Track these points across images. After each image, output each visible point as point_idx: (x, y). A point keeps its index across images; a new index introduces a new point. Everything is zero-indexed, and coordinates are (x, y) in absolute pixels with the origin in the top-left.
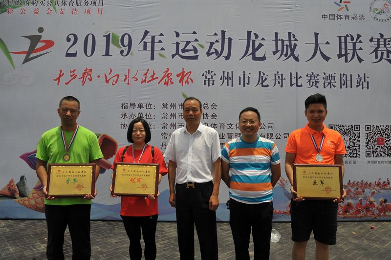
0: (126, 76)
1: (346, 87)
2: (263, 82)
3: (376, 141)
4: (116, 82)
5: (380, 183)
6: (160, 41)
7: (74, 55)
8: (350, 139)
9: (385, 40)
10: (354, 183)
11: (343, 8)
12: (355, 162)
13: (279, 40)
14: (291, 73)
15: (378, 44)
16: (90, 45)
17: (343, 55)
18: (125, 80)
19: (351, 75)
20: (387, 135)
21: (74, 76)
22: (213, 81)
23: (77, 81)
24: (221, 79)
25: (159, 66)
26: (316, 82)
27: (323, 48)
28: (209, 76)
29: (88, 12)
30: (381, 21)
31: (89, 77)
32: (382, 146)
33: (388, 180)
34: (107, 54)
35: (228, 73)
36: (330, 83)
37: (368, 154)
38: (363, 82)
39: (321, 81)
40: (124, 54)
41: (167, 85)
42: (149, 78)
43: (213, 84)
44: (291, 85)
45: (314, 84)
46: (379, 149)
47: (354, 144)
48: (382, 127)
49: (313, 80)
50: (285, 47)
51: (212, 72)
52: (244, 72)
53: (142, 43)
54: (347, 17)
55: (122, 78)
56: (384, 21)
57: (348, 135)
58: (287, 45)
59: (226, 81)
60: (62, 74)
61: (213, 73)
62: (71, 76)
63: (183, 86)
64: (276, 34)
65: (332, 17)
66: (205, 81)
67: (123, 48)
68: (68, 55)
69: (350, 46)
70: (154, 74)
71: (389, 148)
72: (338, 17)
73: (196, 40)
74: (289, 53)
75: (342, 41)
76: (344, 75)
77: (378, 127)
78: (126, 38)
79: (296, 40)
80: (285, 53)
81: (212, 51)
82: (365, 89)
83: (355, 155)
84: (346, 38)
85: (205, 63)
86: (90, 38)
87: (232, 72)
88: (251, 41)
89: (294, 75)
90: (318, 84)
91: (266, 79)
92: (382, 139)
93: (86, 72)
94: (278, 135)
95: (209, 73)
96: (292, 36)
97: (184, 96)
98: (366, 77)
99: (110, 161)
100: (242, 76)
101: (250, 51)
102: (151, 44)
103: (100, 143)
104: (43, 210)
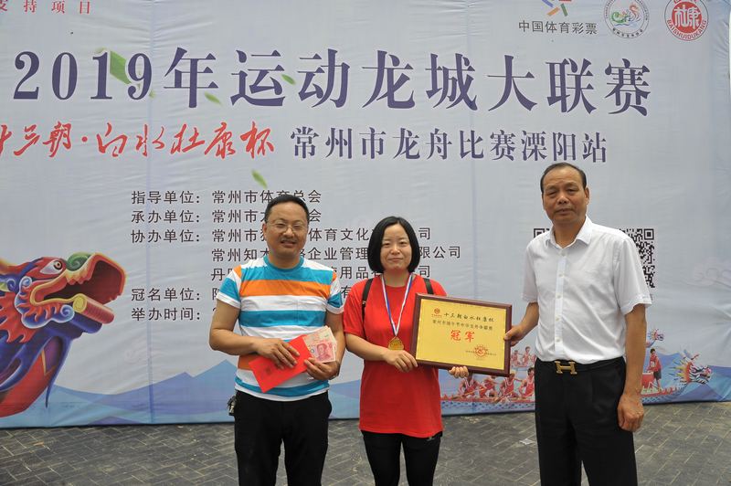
0: (140, 138)
2: (409, 148)
4: (120, 151)
6: (208, 70)
7: (33, 95)
9: (633, 72)
11: (557, 9)
13: (440, 69)
14: (462, 132)
15: (621, 79)
16: (65, 76)
17: (558, 99)
18: (138, 146)
19: (573, 136)
21: (33, 139)
22: (313, 147)
23: (41, 149)
24: (328, 144)
25: (205, 119)
26: (509, 148)
27: (521, 83)
28: (304, 139)
29: (60, 7)
30: (625, 36)
31: (64, 140)
34: (102, 94)
35: (341, 131)
36: (535, 151)
38: (594, 149)
39: (519, 147)
40: (137, 94)
41: (223, 157)
42: (186, 143)
43: (312, 154)
44: (463, 155)
45: (506, 153)
48: (630, 232)
49: (503, 145)
50: (450, 82)
51: (310, 130)
52: (373, 130)
53: (173, 73)
54: (564, 26)
55: (132, 141)
56: (630, 36)
58: (453, 79)
59: (337, 147)
60: (7, 133)
61: (311, 132)
62: (27, 138)
63: (253, 157)
64: (434, 57)
65: (538, 27)
66: (297, 147)
67: (134, 83)
68: (18, 95)
69: (570, 81)
70: (197, 134)
72: (549, 26)
73: (279, 68)
74: (458, 93)
75: (557, 71)
76: (560, 135)
78: (140, 63)
79: (471, 69)
80: (449, 93)
81: (311, 89)
82: (599, 161)
84: (562, 66)
85: (297, 112)
86: (65, 62)
87: (350, 130)
89: (467, 136)
90: (512, 153)
91: (414, 143)
93: (58, 131)
94: (439, 249)
95: (304, 133)
96: (463, 61)
97: (256, 176)
98: (601, 139)
99: (111, 307)
100: (369, 137)
101: (384, 89)
102: (189, 76)
103: (89, 271)
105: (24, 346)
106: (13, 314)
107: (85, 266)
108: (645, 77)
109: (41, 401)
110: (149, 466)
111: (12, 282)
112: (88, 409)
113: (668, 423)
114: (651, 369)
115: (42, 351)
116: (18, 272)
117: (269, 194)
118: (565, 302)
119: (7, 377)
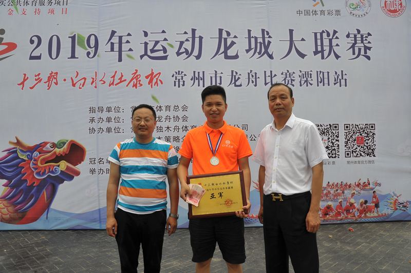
0: (93, 79)
1: (324, 85)
2: (236, 81)
3: (355, 140)
4: (83, 86)
5: (360, 184)
6: (128, 42)
7: (39, 58)
8: (329, 139)
9: (362, 36)
10: (333, 185)
11: (318, 3)
12: (334, 163)
13: (253, 37)
14: (265, 72)
15: (355, 40)
16: (55, 47)
17: (319, 52)
18: (92, 84)
19: (328, 73)
20: (367, 134)
21: (39, 80)
22: (184, 82)
23: (42, 86)
24: (192, 79)
25: (127, 68)
26: (292, 80)
27: (299, 45)
28: (179, 77)
29: (52, 12)
30: (358, 16)
32: (362, 145)
33: (368, 181)
34: (73, 56)
35: (199, 73)
36: (306, 81)
37: (348, 154)
38: (340, 79)
39: (297, 79)
40: (91, 56)
41: (136, 88)
42: (117, 81)
43: (183, 85)
44: (266, 84)
45: (290, 82)
46: (359, 148)
47: (333, 144)
48: (361, 126)
49: (288, 78)
50: (258, 44)
51: (182, 72)
52: (216, 72)
53: (109, 44)
54: (322, 12)
55: (89, 81)
56: (360, 16)
57: (327, 135)
58: (260, 43)
59: (197, 81)
60: (26, 78)
61: (183, 74)
62: (36, 80)
63: (152, 87)
64: (249, 31)
65: (307, 13)
66: (175, 82)
67: (89, 50)
68: (32, 58)
69: (326, 42)
70: (122, 76)
71: (369, 147)
72: (314, 12)
73: (165, 40)
74: (263, 50)
75: (318, 37)
76: (320, 72)
77: (358, 126)
78: (93, 39)
79: (270, 37)
80: (258, 50)
81: (182, 50)
82: (343, 86)
83: (334, 156)
84: (321, 34)
85: (175, 63)
86: (55, 40)
87: (203, 72)
88: (223, 39)
89: (268, 74)
90: (293, 83)
91: (239, 78)
92: (362, 138)
93: (51, 76)
94: (253, 136)
95: (179, 74)
96: (265, 33)
97: (154, 98)
98: (344, 74)
99: (78, 167)
100: (214, 75)
101: (222, 49)
102: (118, 45)
104: (10, 221)
105: (35, 188)
106: (30, 172)
107: (65, 146)
108: (369, 38)
109: (44, 216)
111: (29, 155)
112: (67, 221)
114: (373, 202)
115: (44, 190)
116: (32, 150)
117: (160, 107)
118: (278, 161)
119: (27, 204)
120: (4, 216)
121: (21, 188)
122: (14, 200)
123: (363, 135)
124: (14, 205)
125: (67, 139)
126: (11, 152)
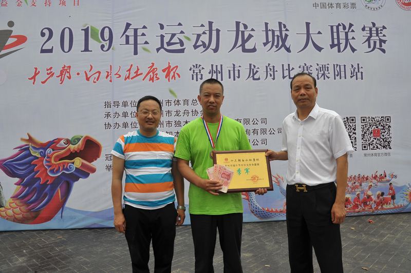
0: (108, 72)
1: (341, 78)
2: (254, 74)
3: (371, 133)
4: (97, 80)
5: (376, 176)
6: (143, 35)
7: (50, 51)
9: (377, 29)
10: (351, 178)
13: (270, 30)
14: (283, 65)
15: (371, 33)
16: (67, 40)
17: (336, 45)
18: (107, 77)
19: (345, 66)
20: (383, 126)
21: (51, 74)
22: (202, 75)
23: (55, 80)
24: (210, 73)
25: (143, 61)
27: (315, 38)
28: (197, 71)
30: (373, 9)
31: (67, 75)
32: (378, 138)
33: (385, 173)
34: (86, 49)
35: (217, 66)
36: (323, 74)
37: (365, 147)
38: (356, 73)
39: (315, 73)
40: (105, 49)
41: (153, 82)
42: (133, 75)
43: (202, 79)
44: (284, 77)
46: (375, 141)
48: (378, 118)
50: (276, 37)
51: (200, 66)
52: (234, 65)
53: (124, 37)
54: (338, 5)
55: (104, 74)
56: (375, 9)
59: (215, 75)
60: (37, 72)
61: (201, 67)
62: (48, 74)
63: (169, 81)
64: (266, 24)
66: (193, 75)
67: (104, 43)
68: (43, 51)
69: (342, 35)
70: (138, 69)
71: (385, 139)
72: (330, 5)
73: (182, 32)
74: (280, 43)
75: (334, 30)
76: (337, 65)
77: (374, 118)
78: (107, 31)
79: (287, 30)
80: (275, 44)
81: (200, 43)
82: (359, 79)
84: (338, 27)
86: (67, 32)
87: (221, 65)
88: (240, 32)
89: (286, 67)
91: (257, 72)
93: (64, 70)
94: (272, 130)
95: (197, 68)
96: (282, 26)
97: (171, 92)
98: (360, 67)
99: (94, 164)
100: (232, 69)
101: (240, 42)
102: (134, 38)
103: (83, 145)
104: (23, 221)
105: (49, 186)
106: (43, 169)
107: (80, 142)
108: (384, 32)
109: (58, 215)
110: (121, 248)
111: (42, 152)
112: (83, 219)
113: (401, 223)
114: (390, 194)
115: (59, 188)
116: (45, 146)
117: (178, 101)
118: (302, 152)
119: (41, 203)
120: (17, 216)
121: (34, 186)
122: (26, 199)
123: (380, 127)
124: (27, 204)
125: (82, 135)
126: (23, 149)
